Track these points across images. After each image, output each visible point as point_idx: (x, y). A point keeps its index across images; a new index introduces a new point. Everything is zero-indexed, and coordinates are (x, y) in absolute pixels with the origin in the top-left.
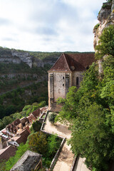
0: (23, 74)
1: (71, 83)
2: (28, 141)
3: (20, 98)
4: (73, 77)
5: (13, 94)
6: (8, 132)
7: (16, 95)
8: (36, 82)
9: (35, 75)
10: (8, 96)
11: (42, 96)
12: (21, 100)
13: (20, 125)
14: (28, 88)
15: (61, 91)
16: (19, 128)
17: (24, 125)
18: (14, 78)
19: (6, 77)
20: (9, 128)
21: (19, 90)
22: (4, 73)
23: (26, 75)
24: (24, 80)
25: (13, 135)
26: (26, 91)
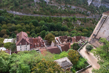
0: (81, 8)
2: (68, 52)
3: (73, 24)
5: (69, 19)
7: (71, 21)
8: (87, 17)
9: (89, 12)
10: (67, 20)
11: (87, 29)
12: (73, 25)
13: (66, 40)
14: (80, 20)
16: (65, 41)
17: (68, 41)
18: (74, 10)
19: (70, 7)
20: (60, 38)
21: (74, 19)
22: (70, 4)
23: (83, 10)
24: (80, 13)
25: (61, 43)
26: (78, 21)
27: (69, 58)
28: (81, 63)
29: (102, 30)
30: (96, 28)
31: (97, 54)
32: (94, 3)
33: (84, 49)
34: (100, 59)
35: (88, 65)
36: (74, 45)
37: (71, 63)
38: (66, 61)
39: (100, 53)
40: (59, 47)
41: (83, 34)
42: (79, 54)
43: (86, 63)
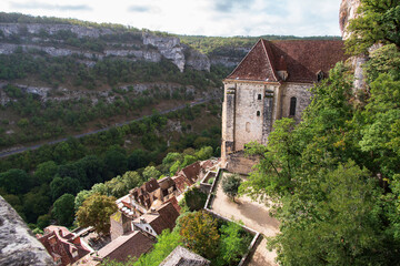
0: (164, 85)
1: (276, 110)
2: (177, 228)
3: (158, 135)
4: (282, 96)
5: (143, 126)
6: (133, 203)
7: (149, 130)
8: (192, 104)
9: (190, 89)
10: (134, 131)
11: (205, 135)
12: (160, 140)
13: (158, 192)
14: (174, 117)
15: (251, 127)
16: (155, 198)
17: (165, 193)
18: (146, 93)
19: (131, 90)
20: (135, 194)
21: (155, 120)
22: (126, 81)
23: (171, 88)
24: (167, 97)
25: (144, 211)
26: (170, 122)
27: (189, 248)
28: (231, 242)
29: (241, 122)
30: (224, 125)
31: (257, 192)
32: (191, 62)
33: (221, 194)
34: (270, 202)
35: (252, 236)
36: (189, 196)
37: (202, 259)
38: (182, 261)
39: (261, 184)
40: (144, 227)
41: (201, 153)
42: (213, 216)
43: (243, 233)
